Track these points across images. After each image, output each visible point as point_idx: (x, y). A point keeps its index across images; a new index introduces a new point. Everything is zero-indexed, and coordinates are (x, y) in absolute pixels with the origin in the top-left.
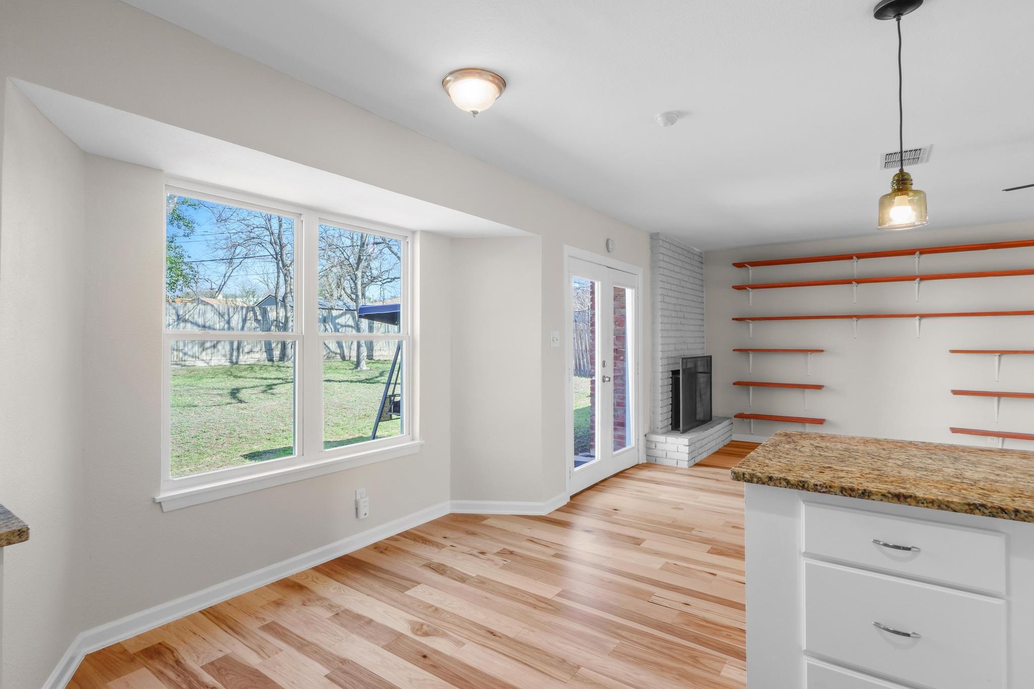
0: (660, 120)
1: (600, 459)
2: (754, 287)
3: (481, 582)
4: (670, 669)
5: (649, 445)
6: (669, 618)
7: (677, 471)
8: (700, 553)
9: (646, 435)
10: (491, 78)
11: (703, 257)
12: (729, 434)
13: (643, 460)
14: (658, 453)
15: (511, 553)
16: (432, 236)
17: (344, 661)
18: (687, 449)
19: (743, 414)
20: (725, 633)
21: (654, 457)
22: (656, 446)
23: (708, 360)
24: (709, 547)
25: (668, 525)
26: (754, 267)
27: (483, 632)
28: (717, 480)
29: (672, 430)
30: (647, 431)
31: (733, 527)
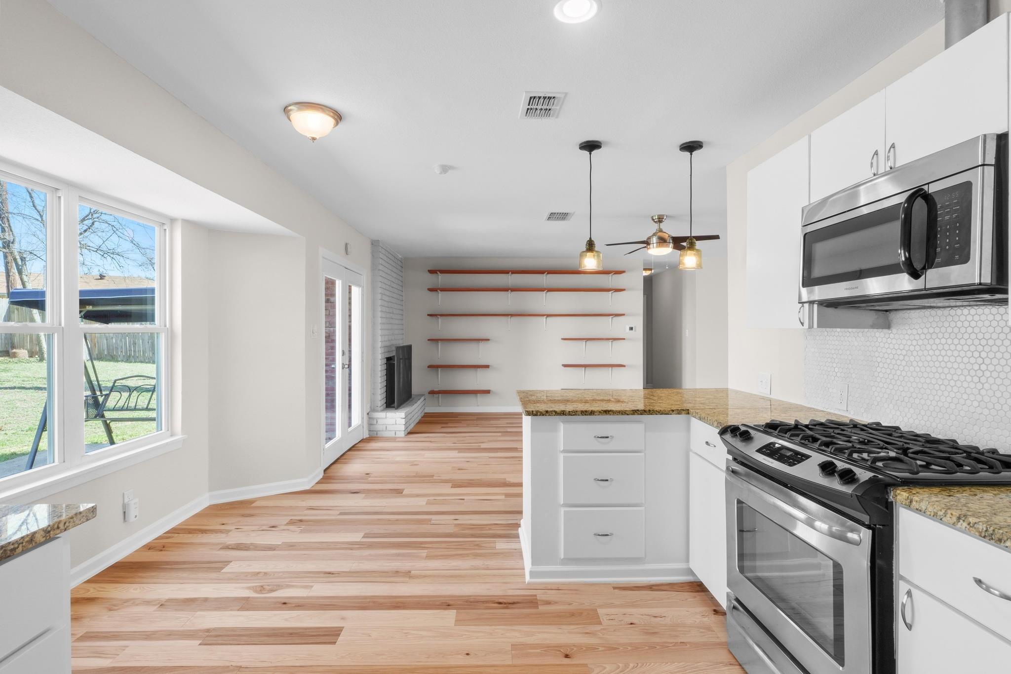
0: (437, 170)
1: (340, 436)
2: (443, 290)
3: (291, 546)
4: (467, 555)
5: (370, 420)
6: (451, 530)
7: (397, 440)
8: (447, 489)
9: (368, 414)
11: (403, 262)
12: (422, 409)
13: (366, 435)
14: (379, 427)
15: (301, 521)
16: (191, 225)
17: (208, 630)
18: (403, 421)
19: (433, 391)
20: (487, 528)
21: (375, 431)
22: (377, 422)
23: (409, 348)
24: (450, 484)
25: (415, 477)
26: (442, 274)
27: (322, 575)
28: (431, 442)
29: (388, 407)
30: (368, 411)
31: (459, 469)
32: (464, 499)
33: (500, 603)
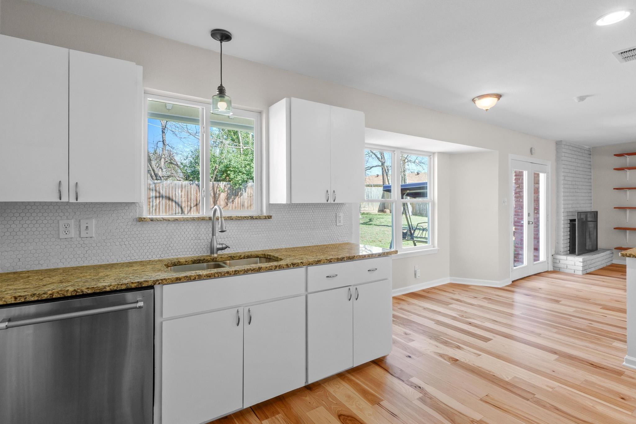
0: (576, 100)
1: (527, 265)
2: (630, 168)
5: (555, 261)
6: (583, 327)
7: (575, 276)
8: (596, 308)
9: (553, 255)
10: (495, 96)
11: (591, 151)
12: (610, 259)
13: (551, 269)
14: (560, 265)
16: (442, 154)
18: (581, 264)
19: (621, 247)
20: (613, 334)
21: (558, 267)
22: (559, 262)
23: (595, 214)
24: (601, 307)
26: (630, 156)
27: (491, 320)
28: (603, 281)
29: (570, 253)
30: (553, 253)
31: (616, 300)
32: (606, 317)
33: (592, 365)
